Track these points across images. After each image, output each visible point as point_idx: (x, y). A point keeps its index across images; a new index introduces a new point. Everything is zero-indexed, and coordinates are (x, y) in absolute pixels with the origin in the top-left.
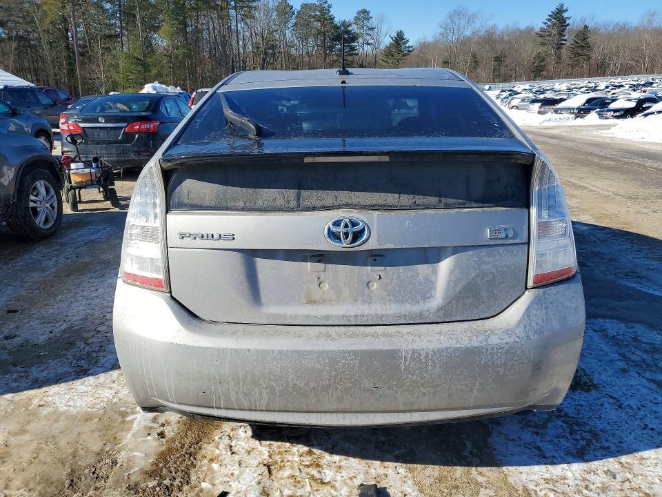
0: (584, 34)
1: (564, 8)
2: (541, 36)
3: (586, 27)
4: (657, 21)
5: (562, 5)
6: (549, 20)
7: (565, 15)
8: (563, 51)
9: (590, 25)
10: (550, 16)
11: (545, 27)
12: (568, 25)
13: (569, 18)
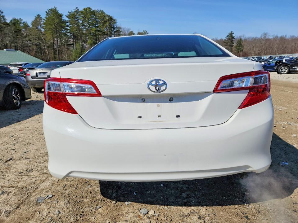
0: (240, 42)
1: (233, 33)
2: (225, 42)
3: (241, 39)
4: (267, 36)
5: (232, 32)
6: (227, 37)
7: (233, 35)
8: (233, 48)
9: (243, 38)
10: (228, 35)
11: (226, 39)
12: (234, 38)
13: (235, 36)
